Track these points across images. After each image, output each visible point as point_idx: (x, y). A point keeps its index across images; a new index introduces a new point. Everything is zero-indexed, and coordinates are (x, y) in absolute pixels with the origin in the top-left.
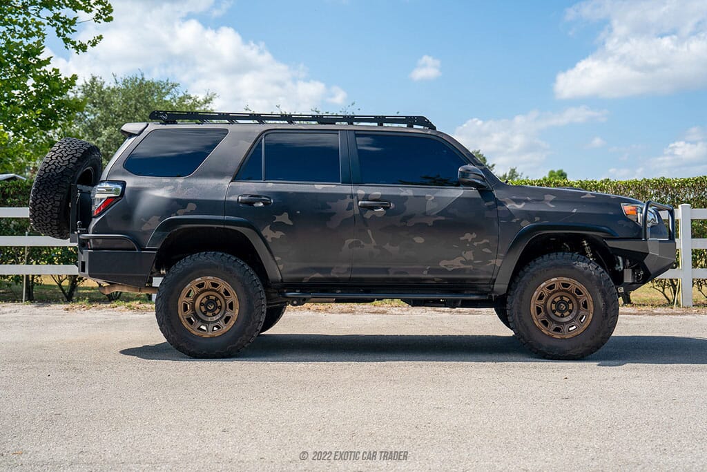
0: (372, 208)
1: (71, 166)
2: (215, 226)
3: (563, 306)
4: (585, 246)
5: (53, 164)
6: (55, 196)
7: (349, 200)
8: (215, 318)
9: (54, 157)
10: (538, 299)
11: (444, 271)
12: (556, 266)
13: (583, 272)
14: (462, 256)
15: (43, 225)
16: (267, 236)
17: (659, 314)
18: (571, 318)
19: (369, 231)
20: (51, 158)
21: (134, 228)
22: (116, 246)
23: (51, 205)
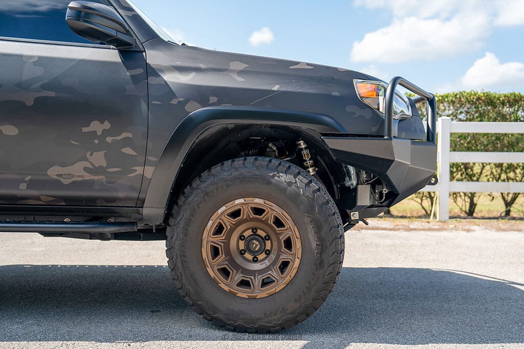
3: (256, 245)
4: (302, 149)
10: (214, 234)
11: (56, 184)
12: (243, 179)
13: (286, 189)
14: (87, 160)
17: (415, 229)
18: (268, 264)
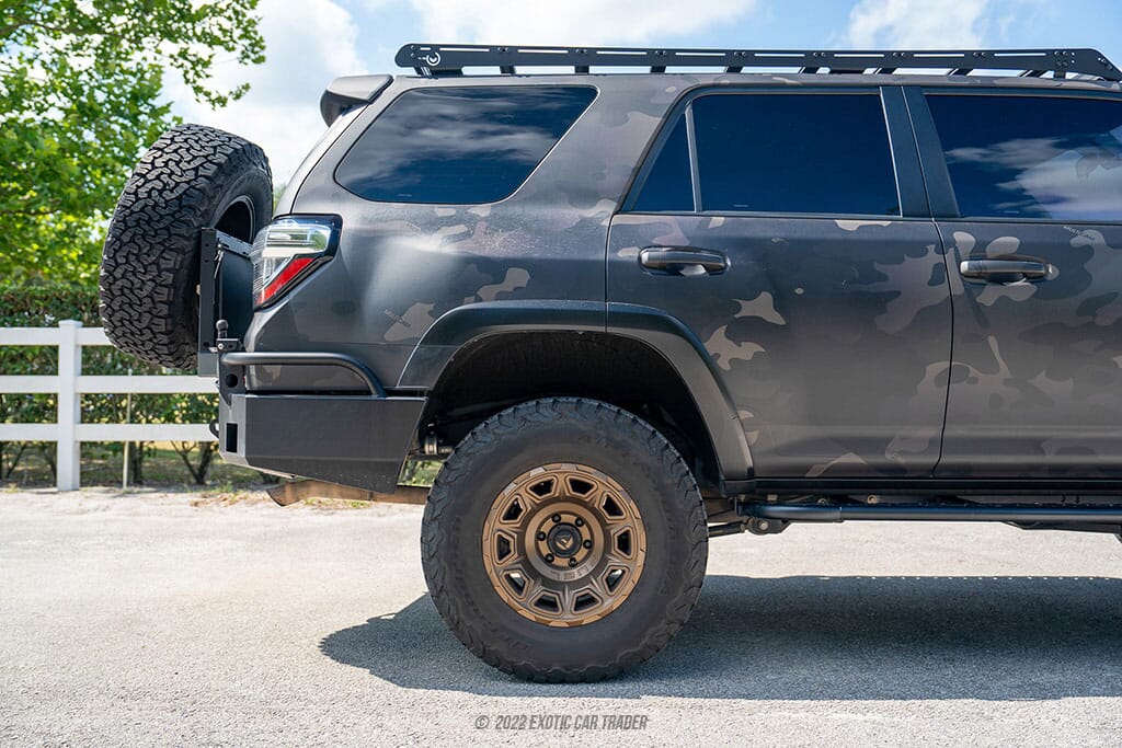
0: (1000, 279)
1: (202, 183)
2: (581, 328)
5: (158, 177)
6: (161, 256)
7: (933, 257)
8: (578, 574)
9: (159, 163)
15: (132, 334)
16: (718, 355)
19: (992, 341)
20: (152, 163)
21: (365, 335)
22: (319, 384)
23: (152, 280)
